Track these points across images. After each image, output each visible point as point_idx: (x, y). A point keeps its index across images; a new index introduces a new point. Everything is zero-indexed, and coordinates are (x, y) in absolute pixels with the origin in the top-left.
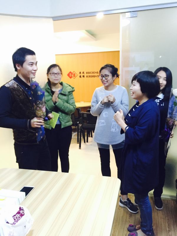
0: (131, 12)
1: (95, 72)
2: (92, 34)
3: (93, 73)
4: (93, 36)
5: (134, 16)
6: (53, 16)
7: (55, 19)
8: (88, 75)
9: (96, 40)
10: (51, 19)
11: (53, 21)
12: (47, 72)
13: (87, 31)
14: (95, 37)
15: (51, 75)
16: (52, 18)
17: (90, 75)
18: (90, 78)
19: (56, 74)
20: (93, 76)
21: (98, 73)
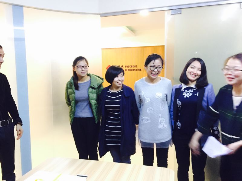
1: (134, 66)
2: (132, 30)
3: (132, 66)
4: (133, 32)
5: (178, 13)
6: (101, 12)
7: (103, 15)
8: (126, 68)
10: (99, 16)
13: (128, 27)
14: (134, 33)
16: (100, 14)
17: (129, 68)
19: (83, 67)
20: (132, 70)
21: (137, 67)
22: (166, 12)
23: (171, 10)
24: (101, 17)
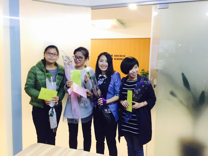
0: (163, 3)
1: (122, 56)
2: (122, 23)
3: (120, 56)
4: (123, 25)
5: (166, 7)
7: (93, 8)
8: (115, 57)
9: (125, 28)
10: (90, 8)
11: (91, 10)
12: (44, 51)
15: (47, 54)
16: (91, 7)
17: (118, 57)
18: (118, 60)
19: (53, 54)
20: (120, 59)
21: (125, 56)
22: (153, 6)
23: (158, 5)
24: (92, 9)
